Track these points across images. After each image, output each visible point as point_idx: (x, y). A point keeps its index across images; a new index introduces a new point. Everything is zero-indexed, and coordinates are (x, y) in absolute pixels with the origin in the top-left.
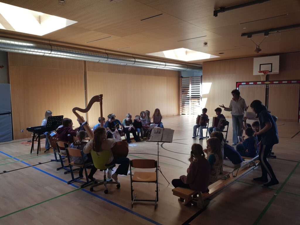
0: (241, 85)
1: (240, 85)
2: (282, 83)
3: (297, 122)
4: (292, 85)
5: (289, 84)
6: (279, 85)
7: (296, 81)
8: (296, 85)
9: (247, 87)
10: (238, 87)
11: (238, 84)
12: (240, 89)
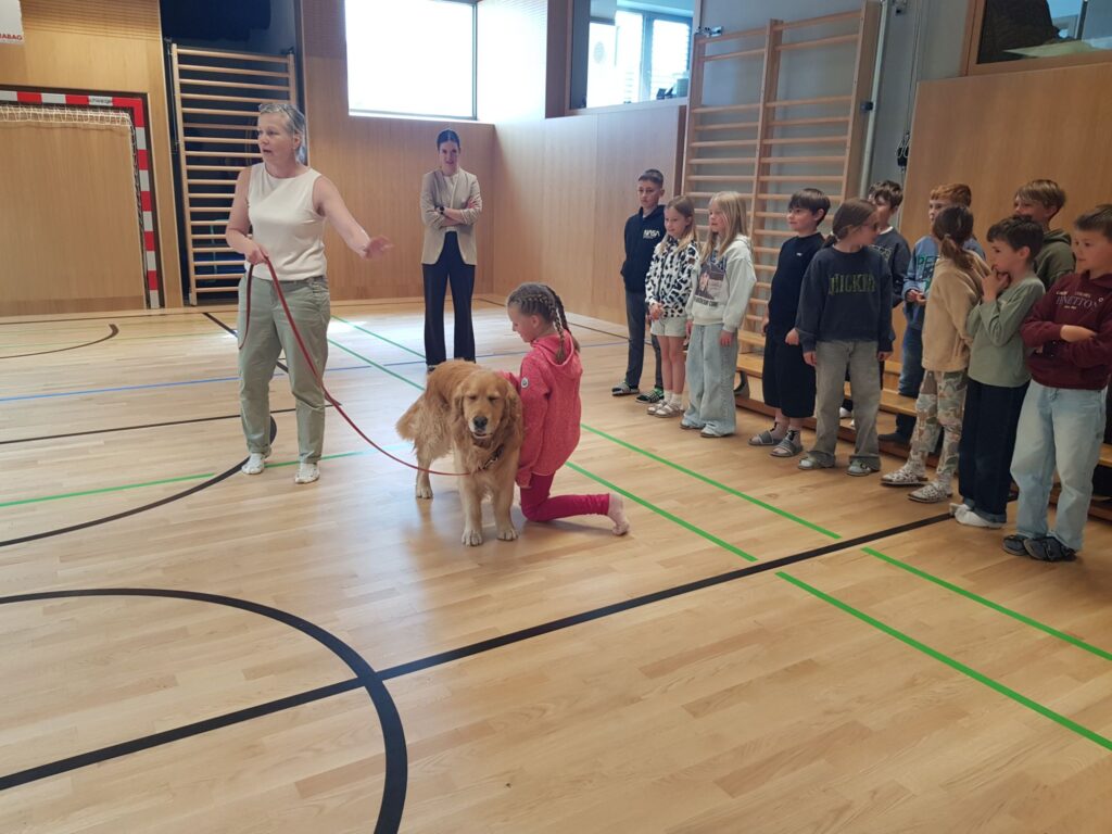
2: (39, 105)
3: (142, 308)
4: (92, 118)
5: (78, 112)
6: (25, 110)
7: (110, 98)
8: (113, 120)
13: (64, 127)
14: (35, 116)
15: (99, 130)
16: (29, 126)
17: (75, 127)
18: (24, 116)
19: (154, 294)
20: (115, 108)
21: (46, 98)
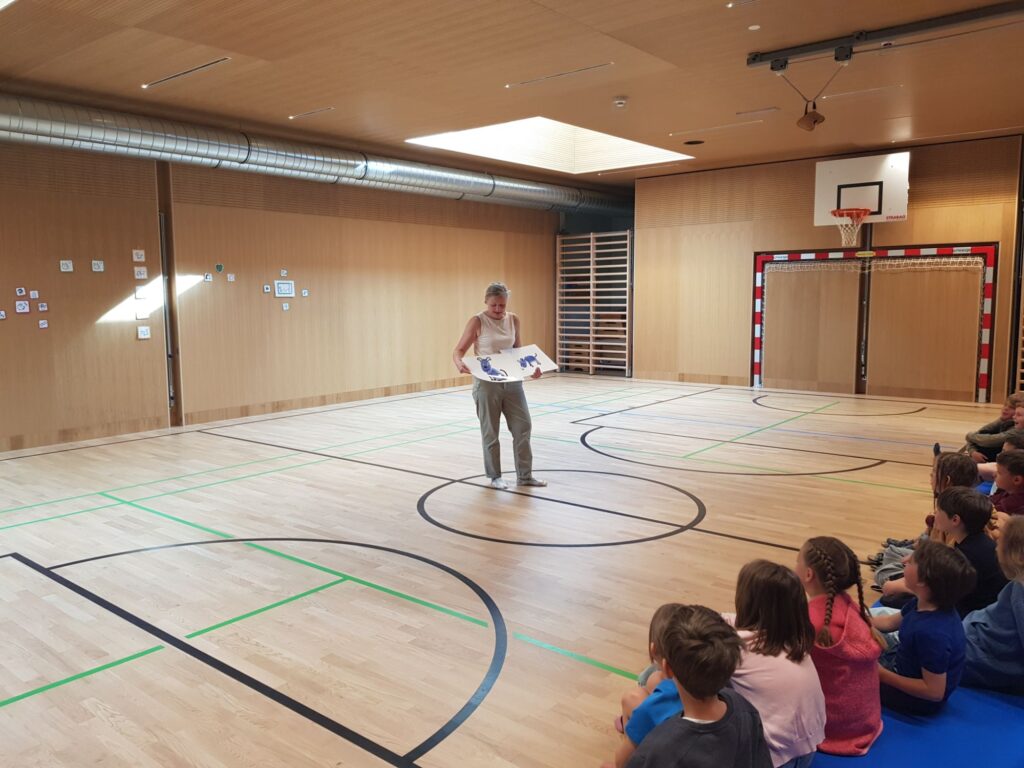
0: (772, 261)
1: (767, 262)
2: (918, 257)
3: (971, 401)
4: (953, 263)
5: (944, 260)
6: (908, 261)
7: (970, 248)
8: (969, 263)
9: (794, 270)
10: (762, 271)
11: (761, 260)
12: (766, 278)
13: (932, 270)
14: (914, 264)
15: (957, 270)
16: (909, 271)
17: (940, 270)
18: (906, 265)
19: (983, 392)
20: (973, 255)
21: (924, 252)
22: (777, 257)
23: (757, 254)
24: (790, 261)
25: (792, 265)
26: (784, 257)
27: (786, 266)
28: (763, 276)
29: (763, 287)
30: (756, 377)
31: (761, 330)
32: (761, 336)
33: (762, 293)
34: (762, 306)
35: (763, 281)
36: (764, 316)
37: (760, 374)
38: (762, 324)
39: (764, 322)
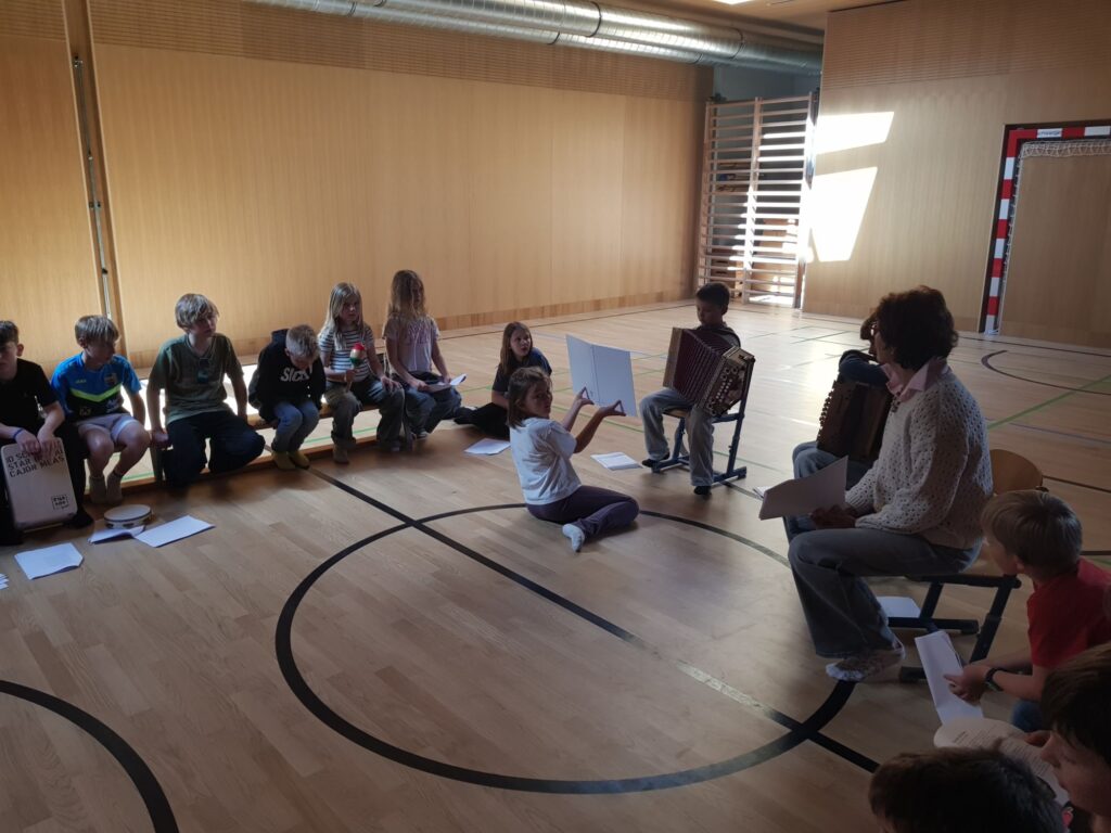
0: (1034, 139)
1: (1026, 140)
9: (1069, 154)
10: (1017, 154)
11: (1016, 138)
12: (1021, 166)
22: (1042, 133)
23: (1009, 128)
24: (1063, 139)
25: (1067, 146)
26: (1057, 132)
27: (1057, 147)
28: (1017, 162)
29: (1015, 180)
30: (990, 319)
31: (1006, 248)
32: (1005, 256)
33: (1013, 190)
34: (1011, 210)
35: (1016, 170)
36: (1013, 225)
37: (996, 314)
38: (1007, 238)
39: (1011, 236)
